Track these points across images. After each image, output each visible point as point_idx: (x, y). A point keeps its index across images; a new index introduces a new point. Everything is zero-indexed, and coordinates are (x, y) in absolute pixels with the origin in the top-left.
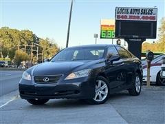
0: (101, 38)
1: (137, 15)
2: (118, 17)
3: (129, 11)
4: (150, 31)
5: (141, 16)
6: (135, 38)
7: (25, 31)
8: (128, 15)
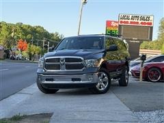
1: (136, 21)
2: (121, 22)
3: (130, 17)
5: (140, 22)
6: (135, 40)
8: (129, 21)
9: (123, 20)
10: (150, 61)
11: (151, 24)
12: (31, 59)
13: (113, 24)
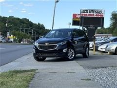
0: (73, 25)
1: (93, 14)
2: (82, 15)
5: (95, 14)
6: (92, 27)
9: (84, 13)
11: (102, 15)
12: (20, 42)
13: (78, 16)
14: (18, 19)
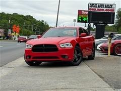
0: (78, 22)
1: (102, 8)
2: (90, 9)
3: (97, 5)
4: (110, 19)
5: (105, 9)
7: (28, 16)
8: (97, 8)
9: (92, 8)
10: (115, 39)
11: (113, 10)
13: (83, 13)
14: (22, 16)
